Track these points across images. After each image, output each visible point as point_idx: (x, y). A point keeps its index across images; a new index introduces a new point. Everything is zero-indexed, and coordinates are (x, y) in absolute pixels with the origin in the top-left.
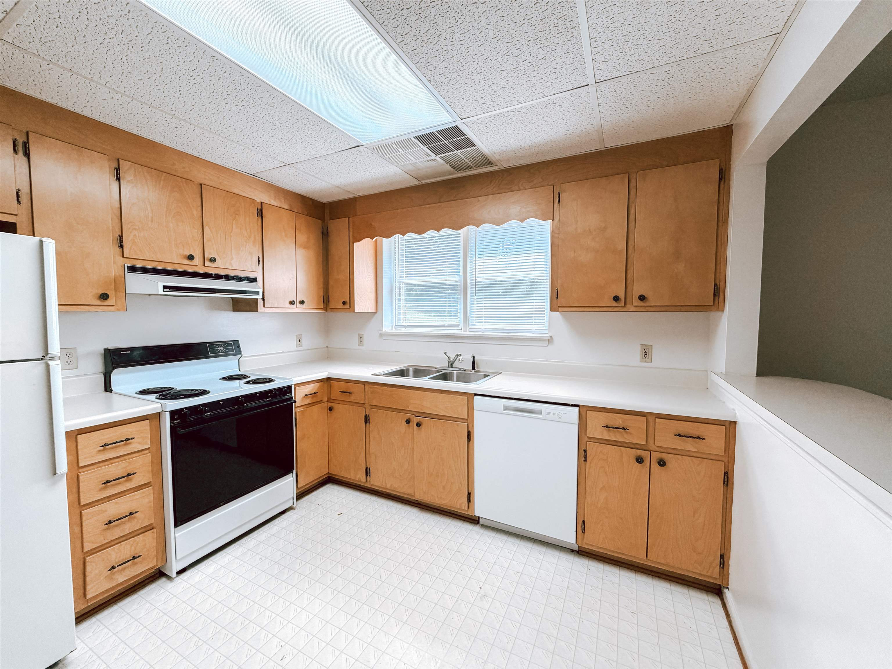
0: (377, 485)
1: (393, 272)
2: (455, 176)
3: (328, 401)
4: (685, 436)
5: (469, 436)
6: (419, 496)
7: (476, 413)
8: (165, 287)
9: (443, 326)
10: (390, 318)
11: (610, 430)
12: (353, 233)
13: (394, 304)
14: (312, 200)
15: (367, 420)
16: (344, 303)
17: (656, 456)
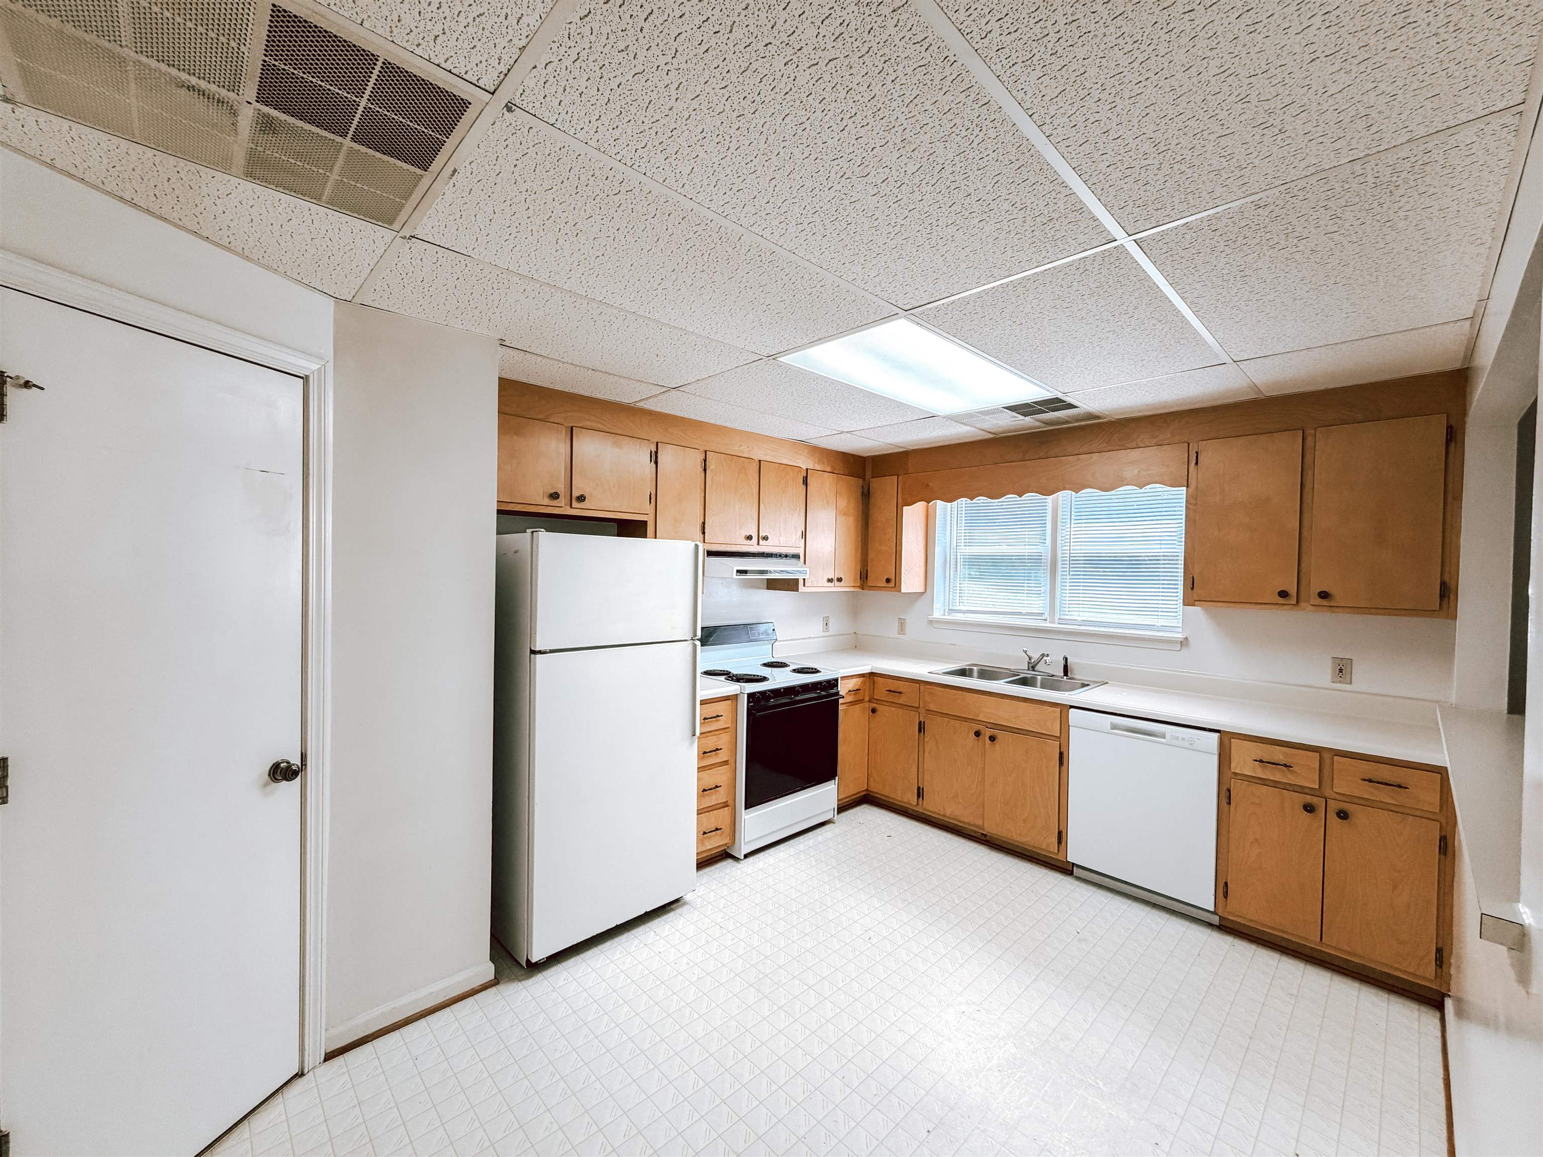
0: (932, 810)
1: (948, 538)
2: (1045, 429)
3: (870, 701)
4: (1378, 783)
5: (1062, 759)
6: (991, 828)
7: (1072, 730)
8: (738, 571)
9: (1020, 614)
10: (943, 599)
11: (1266, 767)
12: (903, 494)
13: (947, 581)
14: (853, 455)
15: (921, 727)
16: (888, 581)
17: (1334, 806)
